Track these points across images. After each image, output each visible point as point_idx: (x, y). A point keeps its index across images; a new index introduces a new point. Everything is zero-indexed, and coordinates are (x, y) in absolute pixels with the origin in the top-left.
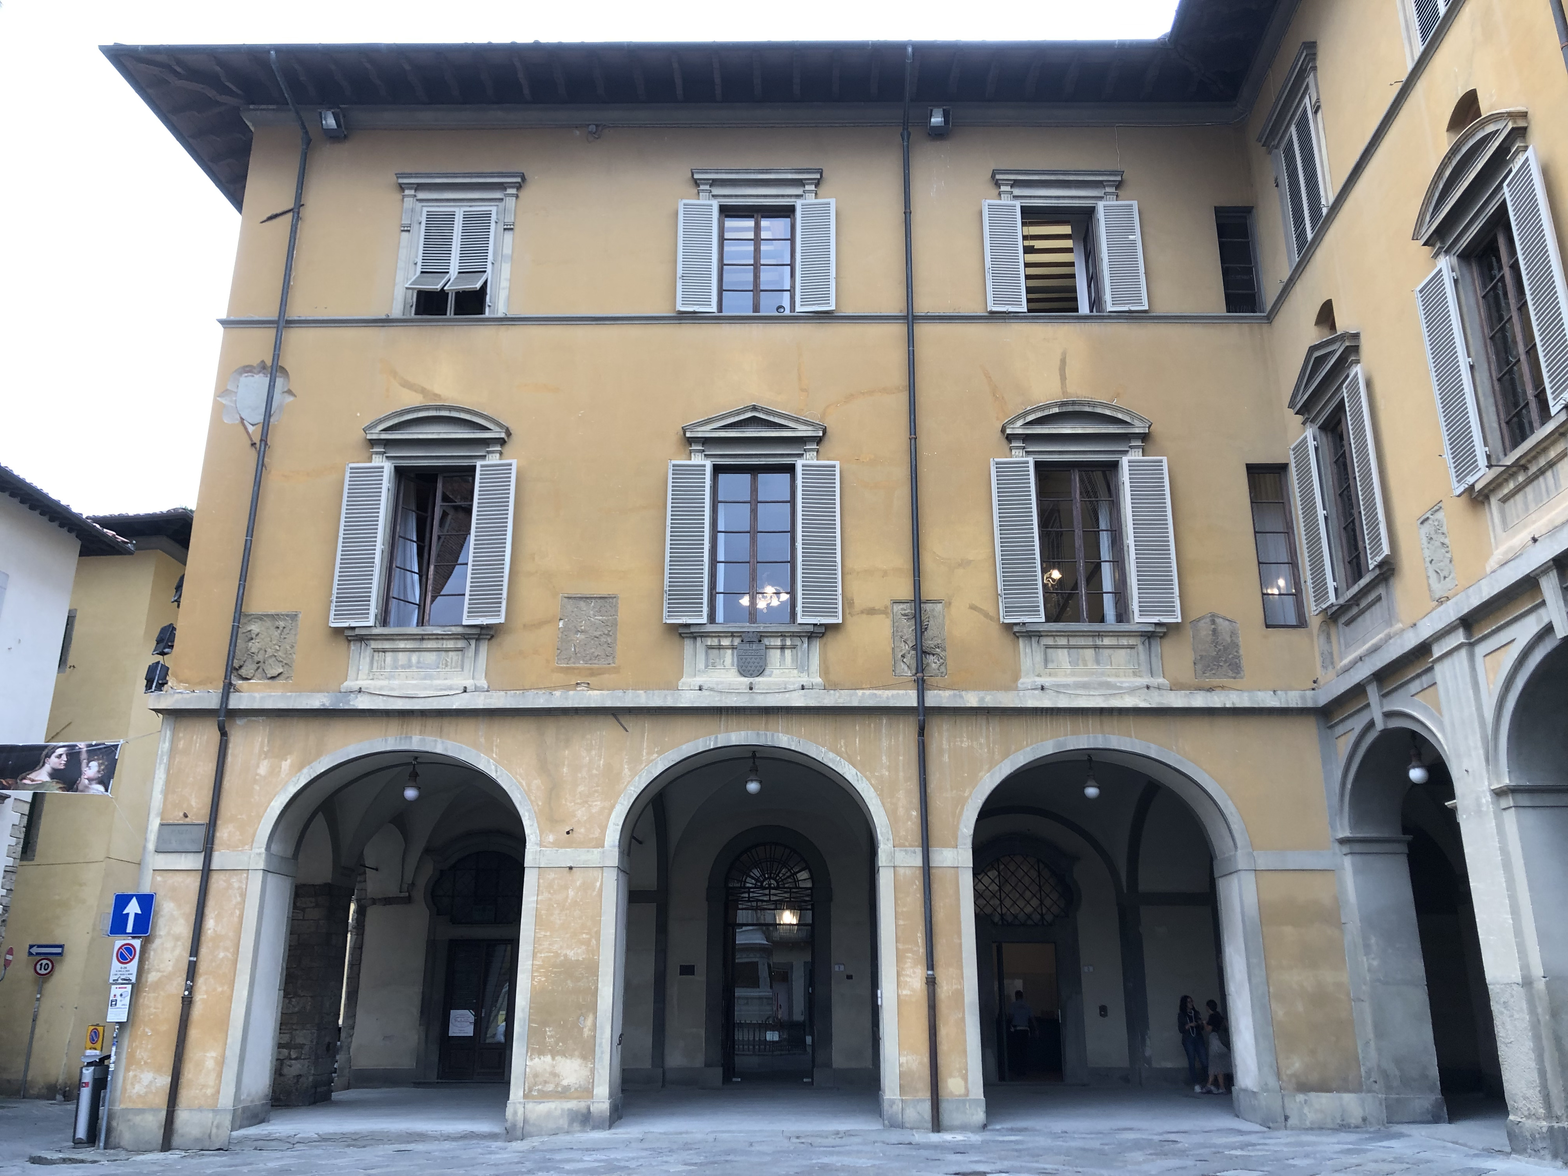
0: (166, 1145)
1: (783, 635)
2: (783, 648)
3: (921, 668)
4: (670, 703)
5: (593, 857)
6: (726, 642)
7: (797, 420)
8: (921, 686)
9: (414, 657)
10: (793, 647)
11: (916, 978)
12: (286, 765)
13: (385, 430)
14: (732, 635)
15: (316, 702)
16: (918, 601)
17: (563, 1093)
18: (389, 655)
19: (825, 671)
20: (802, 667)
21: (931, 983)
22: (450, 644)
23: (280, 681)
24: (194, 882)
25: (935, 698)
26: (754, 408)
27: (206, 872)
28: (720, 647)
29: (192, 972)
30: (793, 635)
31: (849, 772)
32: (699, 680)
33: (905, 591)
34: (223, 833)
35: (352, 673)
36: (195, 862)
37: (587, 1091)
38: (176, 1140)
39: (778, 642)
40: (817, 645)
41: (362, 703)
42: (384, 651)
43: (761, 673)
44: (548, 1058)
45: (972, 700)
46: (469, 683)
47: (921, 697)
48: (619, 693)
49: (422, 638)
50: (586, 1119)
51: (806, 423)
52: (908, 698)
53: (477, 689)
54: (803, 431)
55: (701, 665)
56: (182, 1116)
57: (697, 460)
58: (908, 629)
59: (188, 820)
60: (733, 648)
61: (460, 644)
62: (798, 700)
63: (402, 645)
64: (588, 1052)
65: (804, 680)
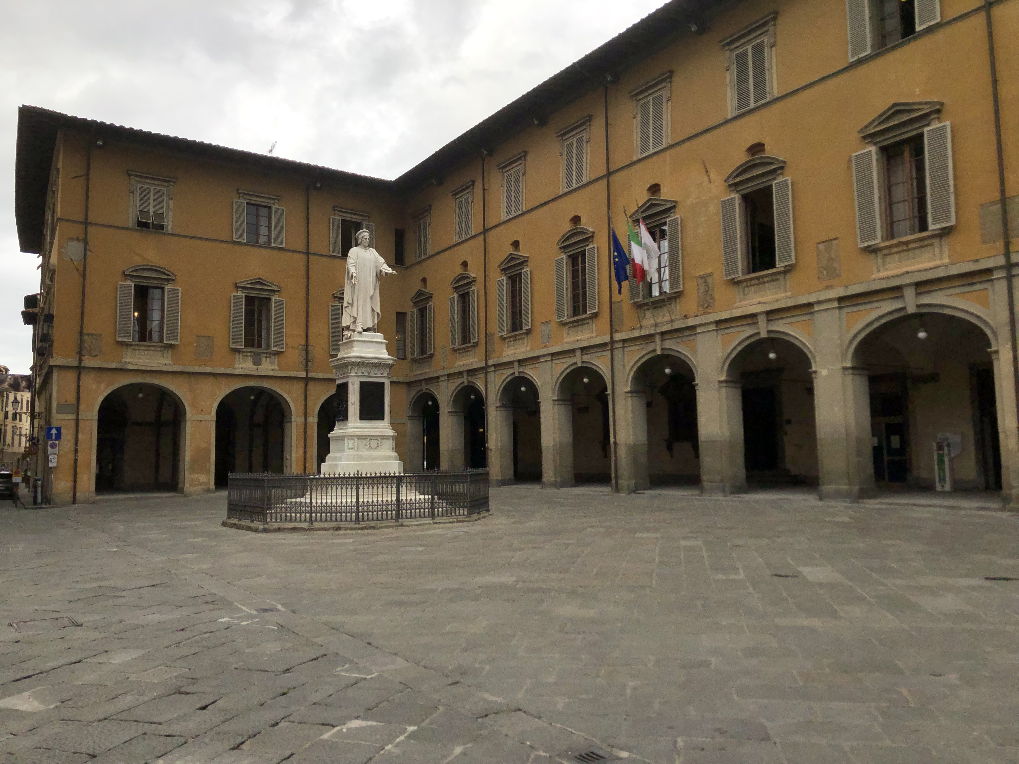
0: (74, 502)
1: (267, 353)
2: (266, 357)
3: (307, 365)
4: (232, 373)
5: (208, 417)
6: (249, 354)
7: (273, 284)
8: (307, 372)
9: (146, 352)
10: (269, 357)
11: (301, 452)
12: (102, 386)
13: (132, 271)
14: (251, 352)
15: (114, 365)
16: (307, 345)
17: (201, 484)
18: (137, 351)
19: (279, 364)
20: (272, 363)
21: (305, 453)
22: (159, 349)
23: (97, 357)
24: (73, 424)
25: (312, 375)
26: (259, 278)
27: (77, 420)
28: (247, 356)
29: (76, 451)
30: (270, 354)
31: (285, 395)
32: (241, 366)
33: (303, 342)
34: (82, 407)
35: (125, 356)
36: (74, 417)
37: (208, 483)
38: (76, 501)
39: (265, 355)
40: (277, 356)
41: (130, 367)
42: (135, 349)
43: (260, 365)
44: (196, 475)
45: (321, 376)
46: (166, 362)
47: (307, 375)
48: (216, 368)
49: (150, 346)
50: (208, 491)
51: (276, 286)
52: (304, 375)
53: (170, 364)
54: (274, 288)
55: (241, 361)
56: (78, 494)
57: (240, 294)
58: (304, 353)
59: (67, 403)
60: (251, 356)
61: (162, 349)
62: (271, 374)
63: (142, 348)
64: (208, 472)
65: (273, 367)
